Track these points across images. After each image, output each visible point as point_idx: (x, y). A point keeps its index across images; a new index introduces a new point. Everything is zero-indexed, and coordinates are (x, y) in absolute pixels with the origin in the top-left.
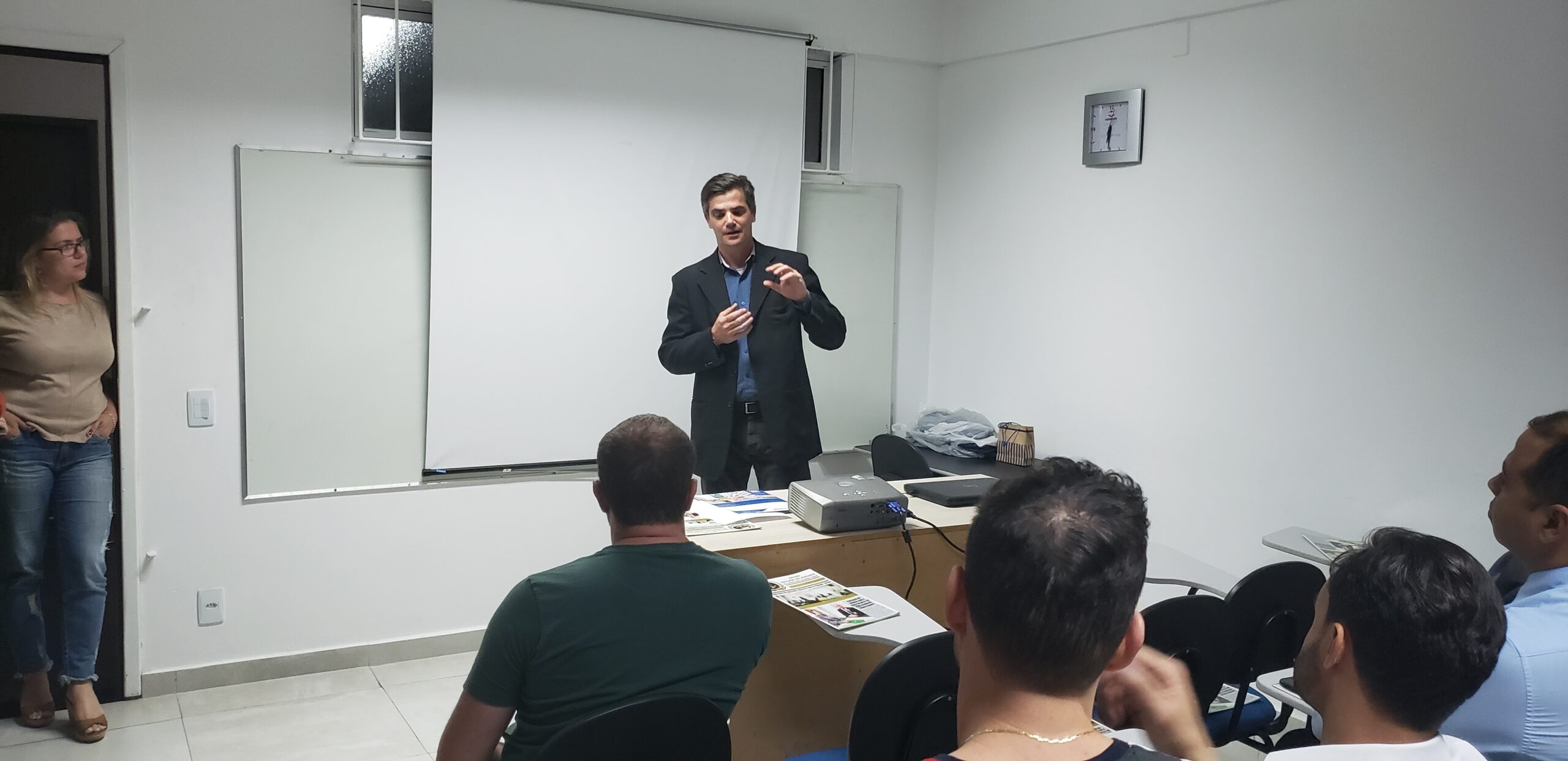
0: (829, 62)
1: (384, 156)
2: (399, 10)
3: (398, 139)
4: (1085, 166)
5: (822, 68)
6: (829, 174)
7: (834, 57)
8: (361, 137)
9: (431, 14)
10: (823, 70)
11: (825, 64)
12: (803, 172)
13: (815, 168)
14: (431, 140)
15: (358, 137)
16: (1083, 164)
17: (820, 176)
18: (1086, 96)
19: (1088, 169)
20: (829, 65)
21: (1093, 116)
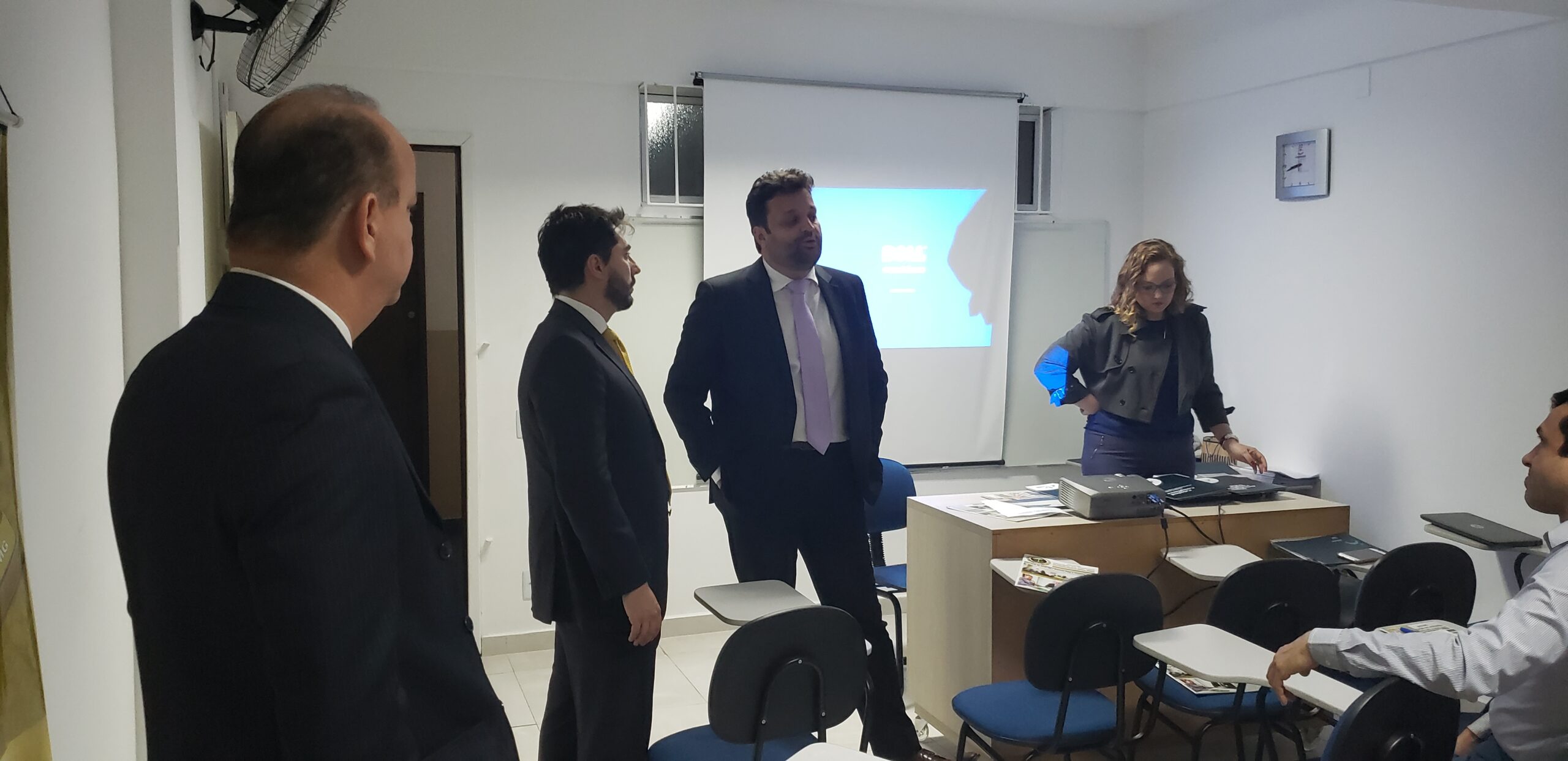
0: (1039, 115)
1: (665, 217)
2: (677, 96)
3: (677, 203)
4: (1278, 200)
5: (1033, 121)
6: (1041, 214)
7: (1044, 111)
8: (649, 203)
9: (702, 97)
10: (1034, 123)
11: (1036, 117)
12: (1015, 214)
13: (1027, 210)
14: (703, 203)
15: (646, 202)
16: (1277, 197)
17: (1032, 216)
18: (1278, 137)
19: (1282, 202)
20: (1039, 118)
21: (1284, 154)
